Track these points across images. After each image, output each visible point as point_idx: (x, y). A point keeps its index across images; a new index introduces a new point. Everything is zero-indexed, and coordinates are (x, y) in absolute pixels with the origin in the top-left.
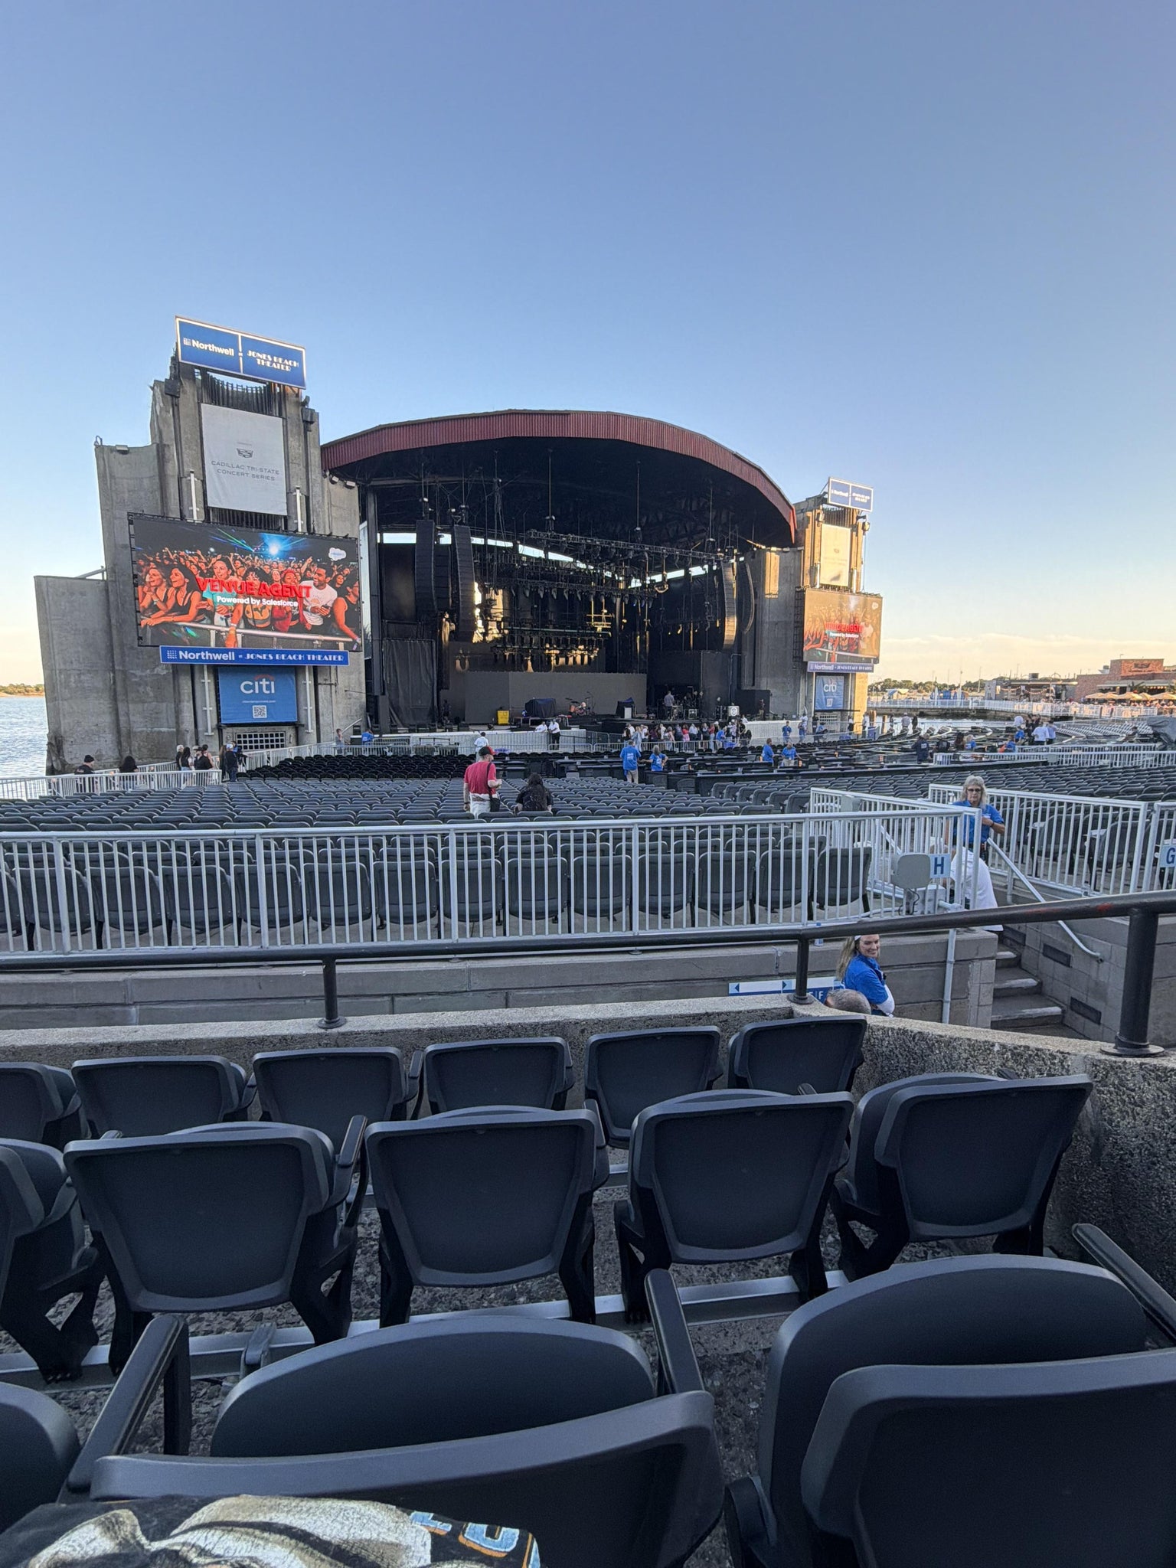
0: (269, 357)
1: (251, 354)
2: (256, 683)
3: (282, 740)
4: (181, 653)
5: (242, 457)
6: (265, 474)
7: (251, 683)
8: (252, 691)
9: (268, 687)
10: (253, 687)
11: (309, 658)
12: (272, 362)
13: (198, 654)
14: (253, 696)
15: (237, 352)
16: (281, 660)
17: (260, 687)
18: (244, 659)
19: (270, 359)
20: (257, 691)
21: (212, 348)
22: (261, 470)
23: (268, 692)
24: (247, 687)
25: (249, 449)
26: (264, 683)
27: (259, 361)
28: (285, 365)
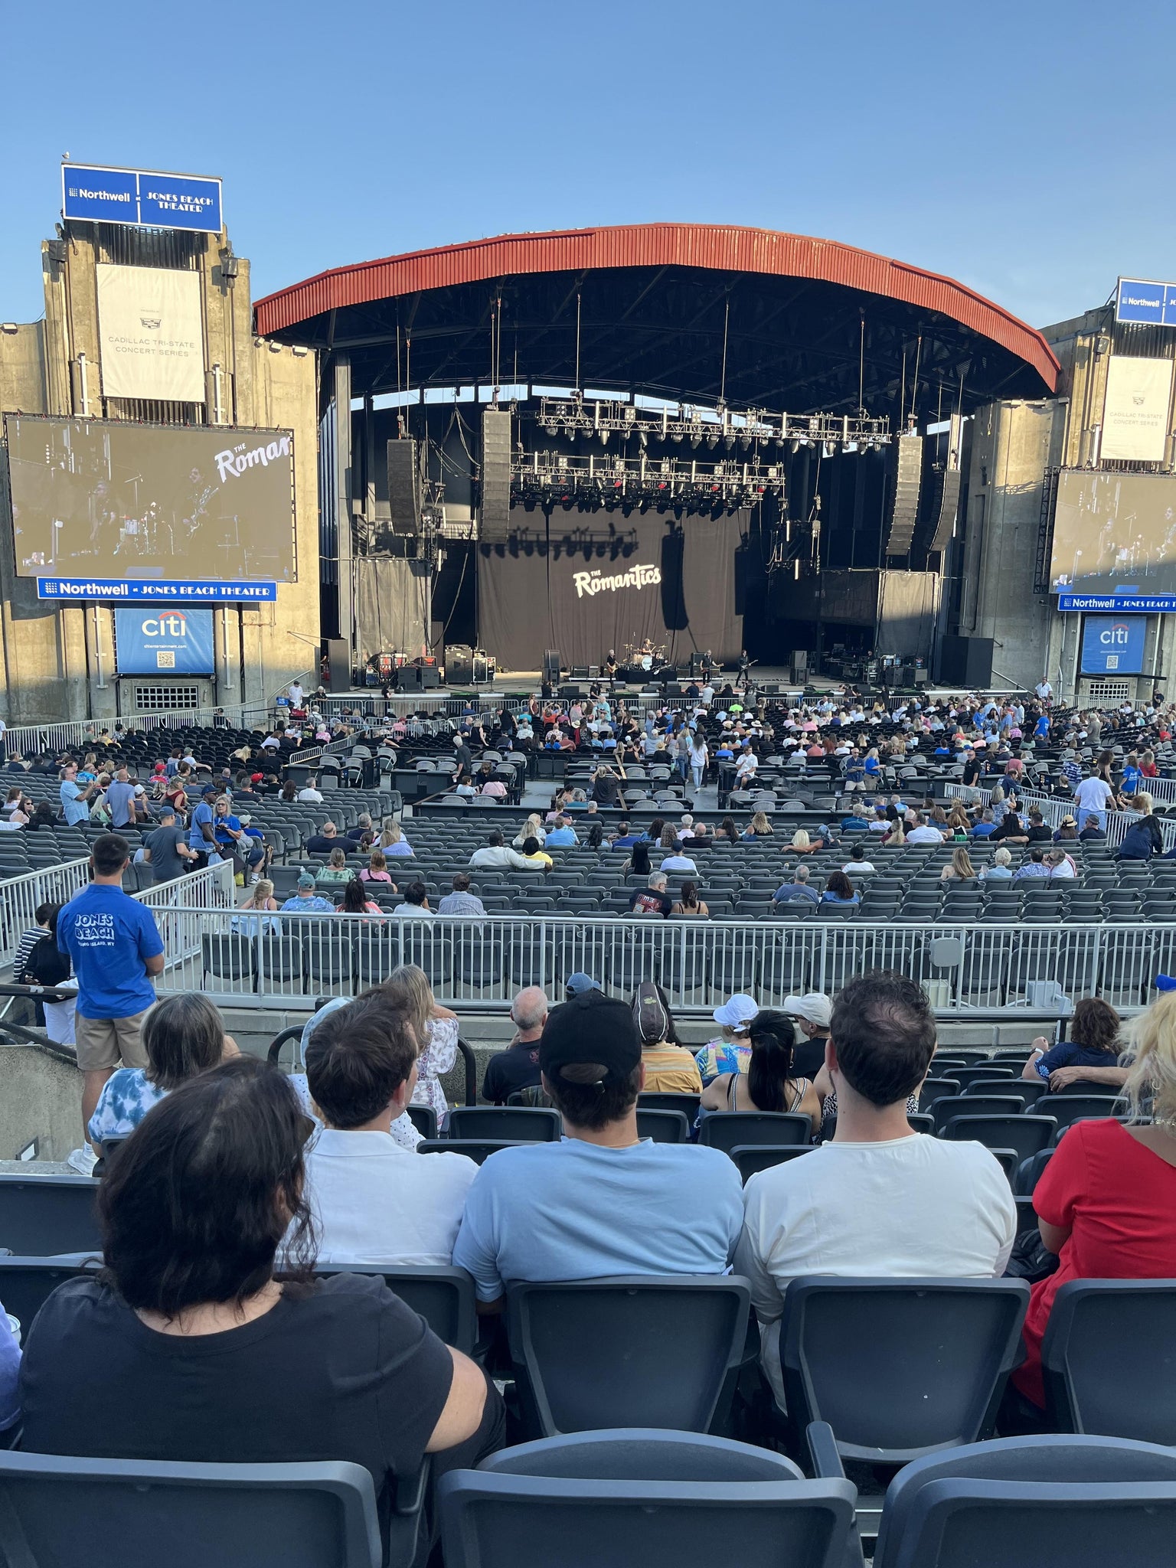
0: (174, 197)
1: (151, 196)
2: (162, 622)
3: (194, 698)
4: (62, 585)
5: (146, 329)
6: (176, 348)
7: (156, 623)
8: (156, 633)
9: (178, 628)
10: (158, 628)
11: (224, 592)
12: (179, 202)
13: (83, 588)
14: (158, 640)
15: (133, 196)
16: (186, 596)
17: (167, 627)
18: (139, 594)
19: (176, 200)
20: (163, 633)
21: (104, 195)
22: (171, 344)
23: (177, 634)
24: (150, 628)
25: (156, 317)
26: (172, 622)
27: (161, 203)
28: (196, 204)
